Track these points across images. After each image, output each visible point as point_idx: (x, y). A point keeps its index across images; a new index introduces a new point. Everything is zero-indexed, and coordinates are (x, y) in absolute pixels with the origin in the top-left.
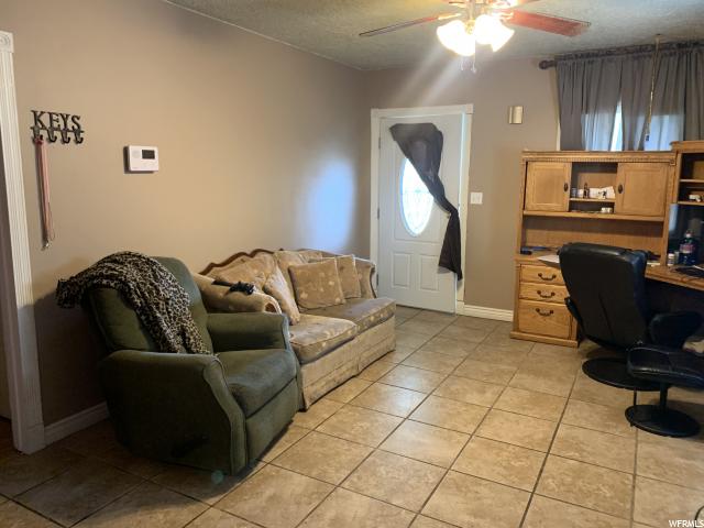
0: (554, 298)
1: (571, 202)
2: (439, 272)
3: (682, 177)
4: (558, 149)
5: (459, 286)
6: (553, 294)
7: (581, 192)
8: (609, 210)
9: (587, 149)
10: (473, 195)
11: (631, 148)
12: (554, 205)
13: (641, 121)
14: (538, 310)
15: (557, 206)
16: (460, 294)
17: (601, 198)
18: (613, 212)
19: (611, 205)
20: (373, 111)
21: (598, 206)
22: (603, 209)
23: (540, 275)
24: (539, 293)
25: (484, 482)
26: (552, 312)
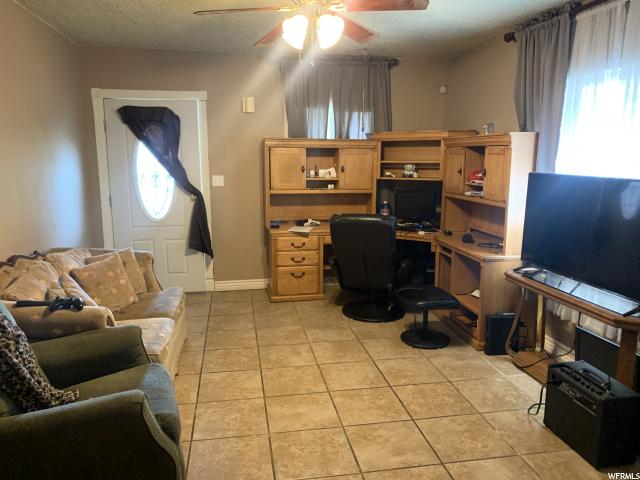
0: (305, 262)
1: (308, 181)
2: (187, 254)
3: (382, 159)
4: (286, 136)
5: (208, 264)
6: (304, 259)
7: (312, 173)
8: (333, 186)
9: (309, 137)
10: (215, 178)
11: (340, 137)
12: (294, 185)
13: (347, 115)
14: (293, 274)
15: (297, 185)
16: (209, 273)
17: (328, 177)
18: (335, 188)
19: (335, 182)
20: (94, 91)
21: (324, 184)
22: (330, 186)
23: (292, 244)
24: (292, 259)
25: (377, 426)
26: (304, 274)
